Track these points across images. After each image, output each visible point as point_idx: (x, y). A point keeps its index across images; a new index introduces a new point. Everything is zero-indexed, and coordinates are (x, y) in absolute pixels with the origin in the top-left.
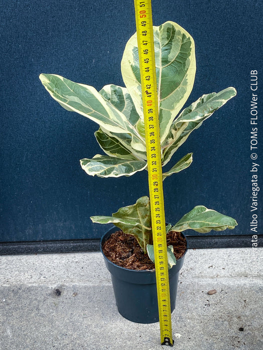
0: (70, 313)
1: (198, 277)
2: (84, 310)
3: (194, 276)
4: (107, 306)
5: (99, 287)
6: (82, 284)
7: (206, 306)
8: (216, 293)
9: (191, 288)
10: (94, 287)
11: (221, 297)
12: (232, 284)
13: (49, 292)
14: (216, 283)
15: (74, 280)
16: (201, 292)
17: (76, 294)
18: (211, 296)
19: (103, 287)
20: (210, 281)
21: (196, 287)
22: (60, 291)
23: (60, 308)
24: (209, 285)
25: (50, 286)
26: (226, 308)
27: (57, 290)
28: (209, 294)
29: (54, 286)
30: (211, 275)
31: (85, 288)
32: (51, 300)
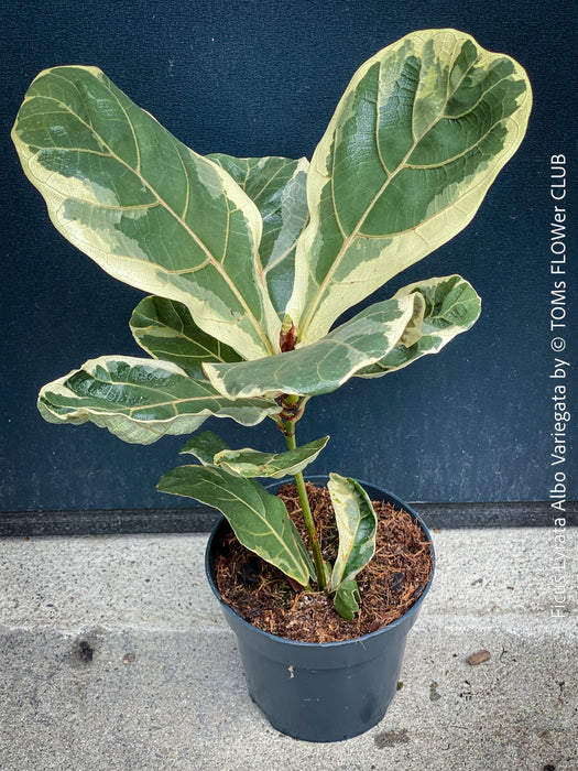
0: (117, 712)
1: (445, 611)
2: (152, 705)
3: (433, 608)
4: (210, 694)
5: (190, 637)
6: (148, 628)
7: (461, 700)
8: (488, 659)
9: (424, 643)
10: (177, 636)
11: (501, 672)
12: (530, 634)
13: (63, 649)
14: (489, 628)
15: (127, 616)
16: (449, 655)
17: (130, 657)
18: (475, 669)
19: (201, 637)
20: (475, 623)
21: (439, 642)
22: (91, 647)
23: (91, 697)
24: (471, 634)
25: (64, 633)
26: (513, 704)
27: (83, 644)
28: (470, 662)
29: (76, 633)
30: (479, 607)
31: (155, 639)
32: (68, 674)
